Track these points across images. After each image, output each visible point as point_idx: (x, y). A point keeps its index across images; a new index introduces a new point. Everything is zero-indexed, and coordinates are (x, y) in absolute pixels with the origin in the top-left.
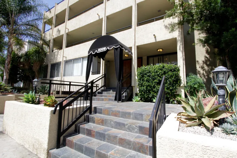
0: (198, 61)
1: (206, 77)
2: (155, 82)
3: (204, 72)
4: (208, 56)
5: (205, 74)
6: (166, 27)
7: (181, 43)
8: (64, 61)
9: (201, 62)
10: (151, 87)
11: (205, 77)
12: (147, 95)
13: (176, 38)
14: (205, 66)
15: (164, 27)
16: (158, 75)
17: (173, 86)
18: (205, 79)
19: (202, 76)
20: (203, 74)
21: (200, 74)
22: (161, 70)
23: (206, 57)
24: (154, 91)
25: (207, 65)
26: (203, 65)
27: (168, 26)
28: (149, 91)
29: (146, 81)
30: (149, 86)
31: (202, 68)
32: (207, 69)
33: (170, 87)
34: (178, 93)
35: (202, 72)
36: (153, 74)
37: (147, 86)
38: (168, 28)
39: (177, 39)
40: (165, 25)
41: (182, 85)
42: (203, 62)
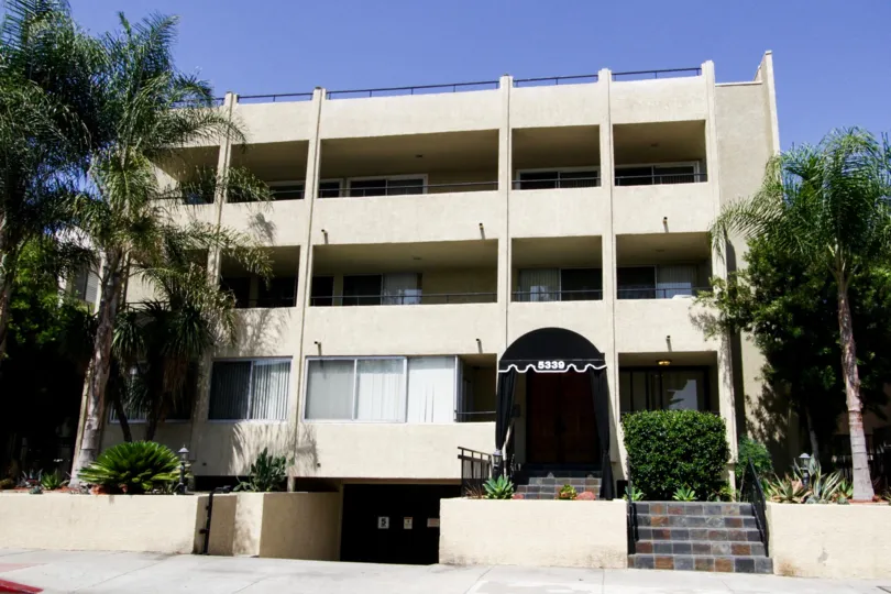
0: (748, 397)
1: (767, 439)
2: (677, 455)
3: (763, 427)
4: (768, 386)
5: (764, 431)
6: (694, 320)
7: (728, 368)
8: (306, 357)
9: (755, 400)
10: (666, 464)
11: (763, 438)
12: (656, 484)
13: (715, 353)
14: (763, 410)
15: (688, 320)
16: (684, 438)
17: (716, 464)
18: (765, 443)
19: (758, 436)
20: (760, 430)
21: (752, 430)
22: (691, 426)
23: (765, 389)
24: (672, 476)
25: (767, 408)
26: (760, 408)
27: (698, 319)
28: (662, 473)
29: (656, 451)
30: (661, 462)
31: (758, 414)
32: (768, 419)
33: (710, 466)
34: (722, 480)
35: (757, 424)
36: (672, 434)
37: (658, 463)
38: (699, 324)
39: (719, 354)
40: (690, 315)
41: (731, 461)
42: (760, 399)
